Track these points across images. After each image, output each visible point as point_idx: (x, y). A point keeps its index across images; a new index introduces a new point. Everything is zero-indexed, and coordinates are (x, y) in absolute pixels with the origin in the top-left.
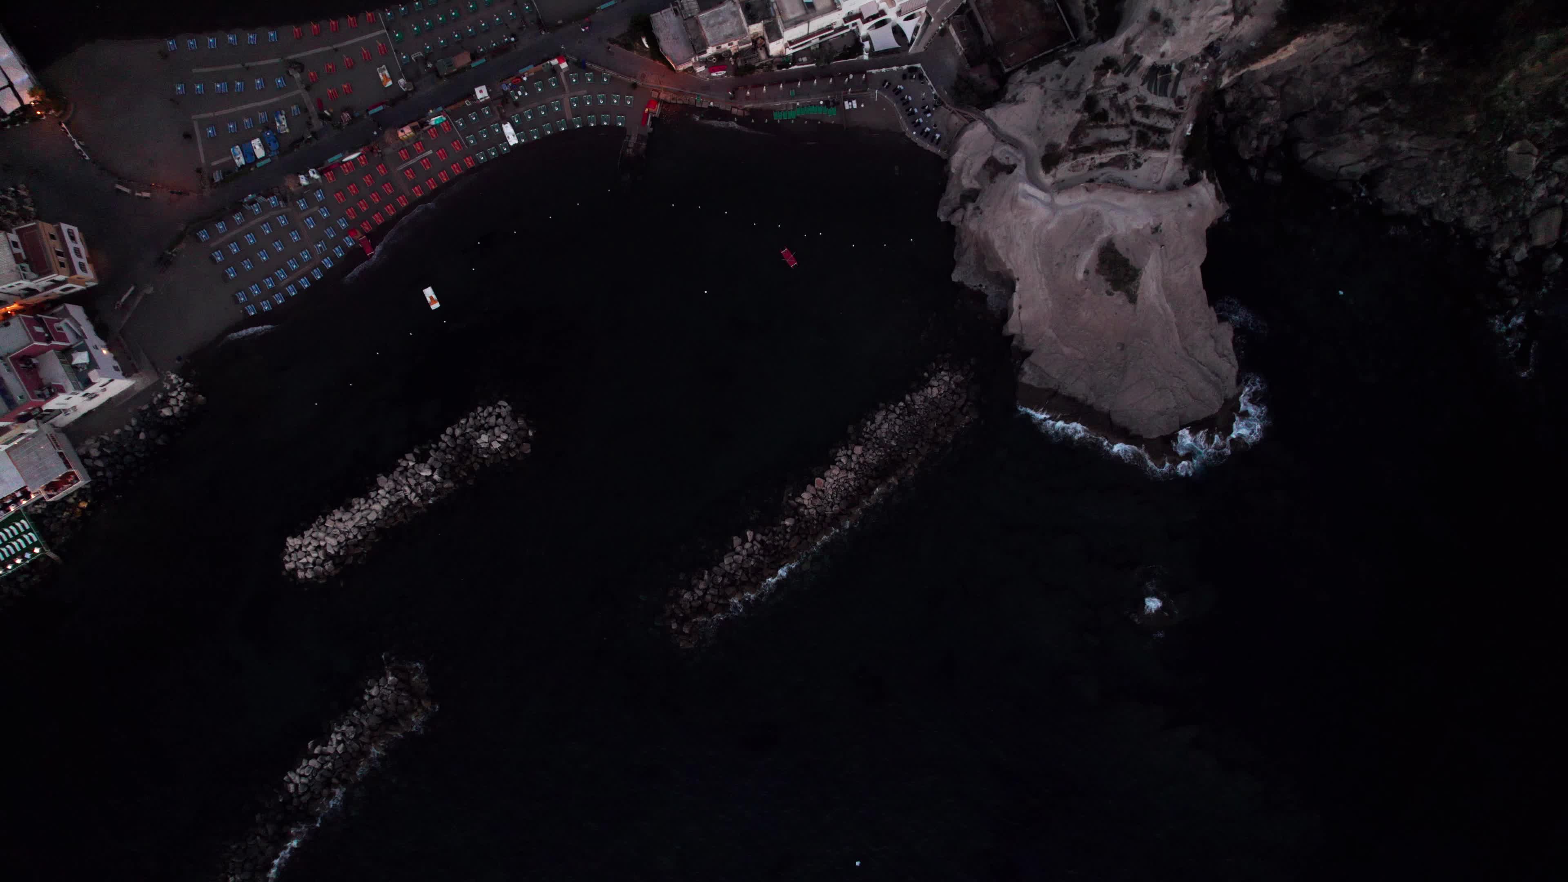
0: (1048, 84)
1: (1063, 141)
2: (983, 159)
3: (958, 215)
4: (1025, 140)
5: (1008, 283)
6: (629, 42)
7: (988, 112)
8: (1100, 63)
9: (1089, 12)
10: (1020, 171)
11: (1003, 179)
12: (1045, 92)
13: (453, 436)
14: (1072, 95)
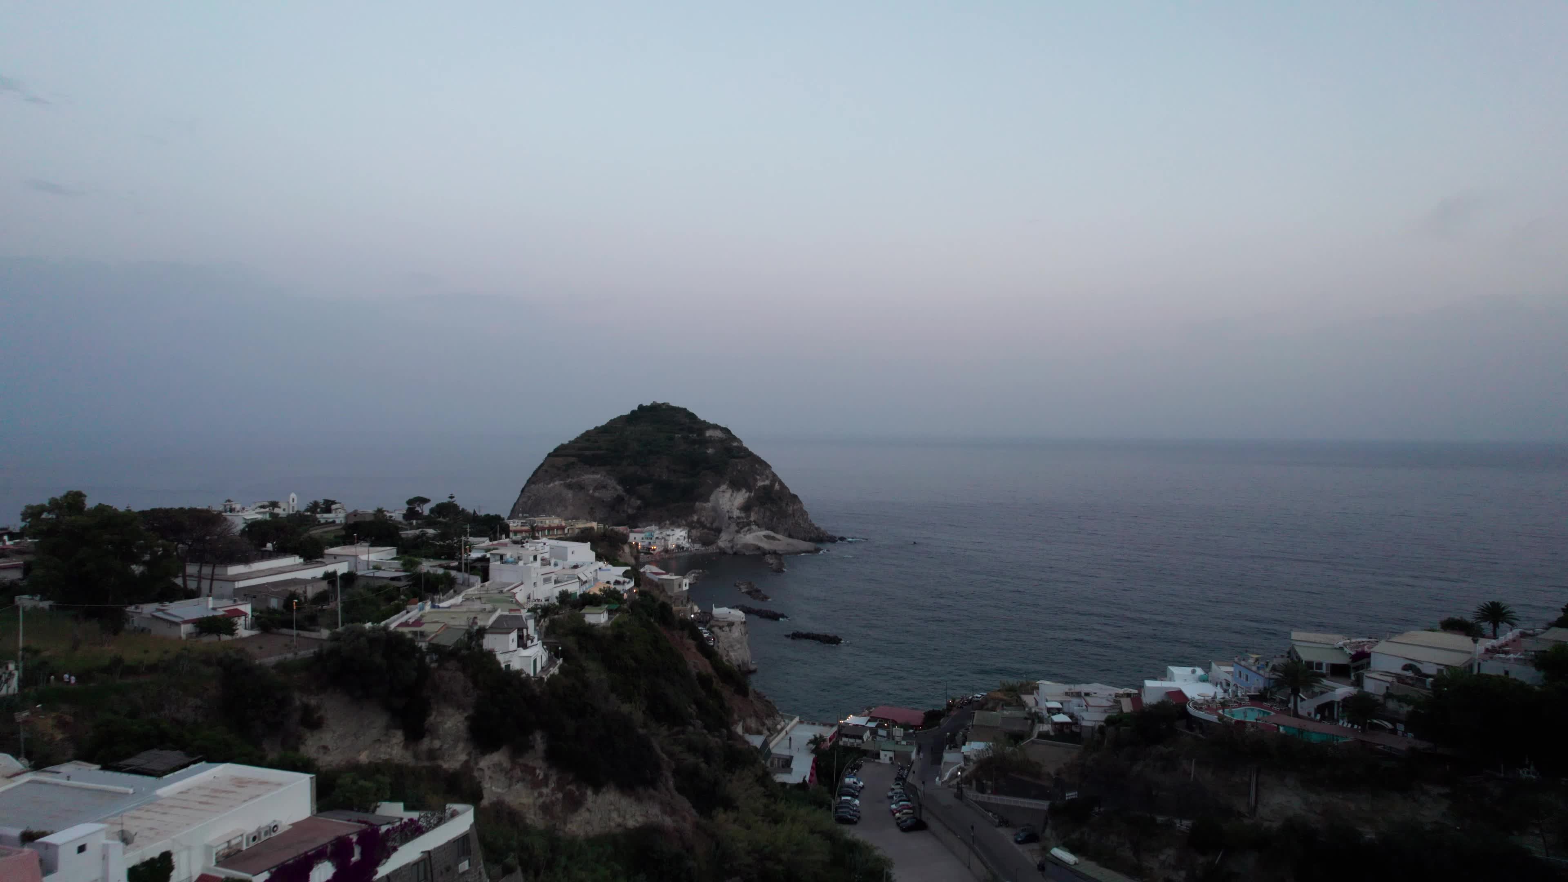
2: (728, 542)
3: (734, 549)
4: (730, 536)
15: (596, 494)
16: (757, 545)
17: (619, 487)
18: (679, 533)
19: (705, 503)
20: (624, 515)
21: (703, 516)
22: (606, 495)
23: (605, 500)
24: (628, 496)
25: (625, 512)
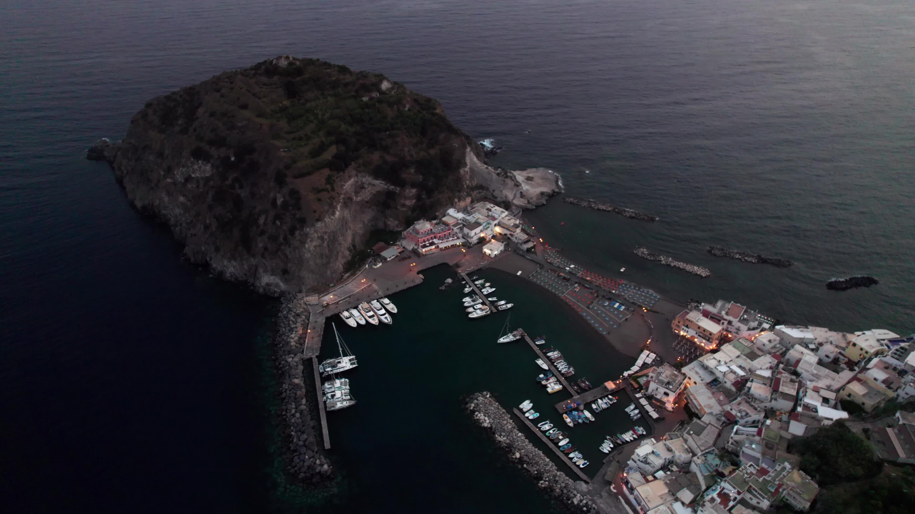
0: (502, 189)
1: (513, 183)
2: (521, 199)
3: (533, 203)
4: (514, 192)
5: (542, 194)
6: (535, 253)
7: (511, 202)
8: (496, 175)
9: (480, 193)
10: (521, 191)
11: (524, 194)
12: (504, 189)
13: (650, 258)
14: (504, 181)
16: (541, 192)
17: (377, 182)
18: (496, 210)
19: (466, 167)
20: (404, 209)
21: (467, 180)
22: (366, 195)
23: (366, 200)
24: (398, 188)
25: (403, 205)
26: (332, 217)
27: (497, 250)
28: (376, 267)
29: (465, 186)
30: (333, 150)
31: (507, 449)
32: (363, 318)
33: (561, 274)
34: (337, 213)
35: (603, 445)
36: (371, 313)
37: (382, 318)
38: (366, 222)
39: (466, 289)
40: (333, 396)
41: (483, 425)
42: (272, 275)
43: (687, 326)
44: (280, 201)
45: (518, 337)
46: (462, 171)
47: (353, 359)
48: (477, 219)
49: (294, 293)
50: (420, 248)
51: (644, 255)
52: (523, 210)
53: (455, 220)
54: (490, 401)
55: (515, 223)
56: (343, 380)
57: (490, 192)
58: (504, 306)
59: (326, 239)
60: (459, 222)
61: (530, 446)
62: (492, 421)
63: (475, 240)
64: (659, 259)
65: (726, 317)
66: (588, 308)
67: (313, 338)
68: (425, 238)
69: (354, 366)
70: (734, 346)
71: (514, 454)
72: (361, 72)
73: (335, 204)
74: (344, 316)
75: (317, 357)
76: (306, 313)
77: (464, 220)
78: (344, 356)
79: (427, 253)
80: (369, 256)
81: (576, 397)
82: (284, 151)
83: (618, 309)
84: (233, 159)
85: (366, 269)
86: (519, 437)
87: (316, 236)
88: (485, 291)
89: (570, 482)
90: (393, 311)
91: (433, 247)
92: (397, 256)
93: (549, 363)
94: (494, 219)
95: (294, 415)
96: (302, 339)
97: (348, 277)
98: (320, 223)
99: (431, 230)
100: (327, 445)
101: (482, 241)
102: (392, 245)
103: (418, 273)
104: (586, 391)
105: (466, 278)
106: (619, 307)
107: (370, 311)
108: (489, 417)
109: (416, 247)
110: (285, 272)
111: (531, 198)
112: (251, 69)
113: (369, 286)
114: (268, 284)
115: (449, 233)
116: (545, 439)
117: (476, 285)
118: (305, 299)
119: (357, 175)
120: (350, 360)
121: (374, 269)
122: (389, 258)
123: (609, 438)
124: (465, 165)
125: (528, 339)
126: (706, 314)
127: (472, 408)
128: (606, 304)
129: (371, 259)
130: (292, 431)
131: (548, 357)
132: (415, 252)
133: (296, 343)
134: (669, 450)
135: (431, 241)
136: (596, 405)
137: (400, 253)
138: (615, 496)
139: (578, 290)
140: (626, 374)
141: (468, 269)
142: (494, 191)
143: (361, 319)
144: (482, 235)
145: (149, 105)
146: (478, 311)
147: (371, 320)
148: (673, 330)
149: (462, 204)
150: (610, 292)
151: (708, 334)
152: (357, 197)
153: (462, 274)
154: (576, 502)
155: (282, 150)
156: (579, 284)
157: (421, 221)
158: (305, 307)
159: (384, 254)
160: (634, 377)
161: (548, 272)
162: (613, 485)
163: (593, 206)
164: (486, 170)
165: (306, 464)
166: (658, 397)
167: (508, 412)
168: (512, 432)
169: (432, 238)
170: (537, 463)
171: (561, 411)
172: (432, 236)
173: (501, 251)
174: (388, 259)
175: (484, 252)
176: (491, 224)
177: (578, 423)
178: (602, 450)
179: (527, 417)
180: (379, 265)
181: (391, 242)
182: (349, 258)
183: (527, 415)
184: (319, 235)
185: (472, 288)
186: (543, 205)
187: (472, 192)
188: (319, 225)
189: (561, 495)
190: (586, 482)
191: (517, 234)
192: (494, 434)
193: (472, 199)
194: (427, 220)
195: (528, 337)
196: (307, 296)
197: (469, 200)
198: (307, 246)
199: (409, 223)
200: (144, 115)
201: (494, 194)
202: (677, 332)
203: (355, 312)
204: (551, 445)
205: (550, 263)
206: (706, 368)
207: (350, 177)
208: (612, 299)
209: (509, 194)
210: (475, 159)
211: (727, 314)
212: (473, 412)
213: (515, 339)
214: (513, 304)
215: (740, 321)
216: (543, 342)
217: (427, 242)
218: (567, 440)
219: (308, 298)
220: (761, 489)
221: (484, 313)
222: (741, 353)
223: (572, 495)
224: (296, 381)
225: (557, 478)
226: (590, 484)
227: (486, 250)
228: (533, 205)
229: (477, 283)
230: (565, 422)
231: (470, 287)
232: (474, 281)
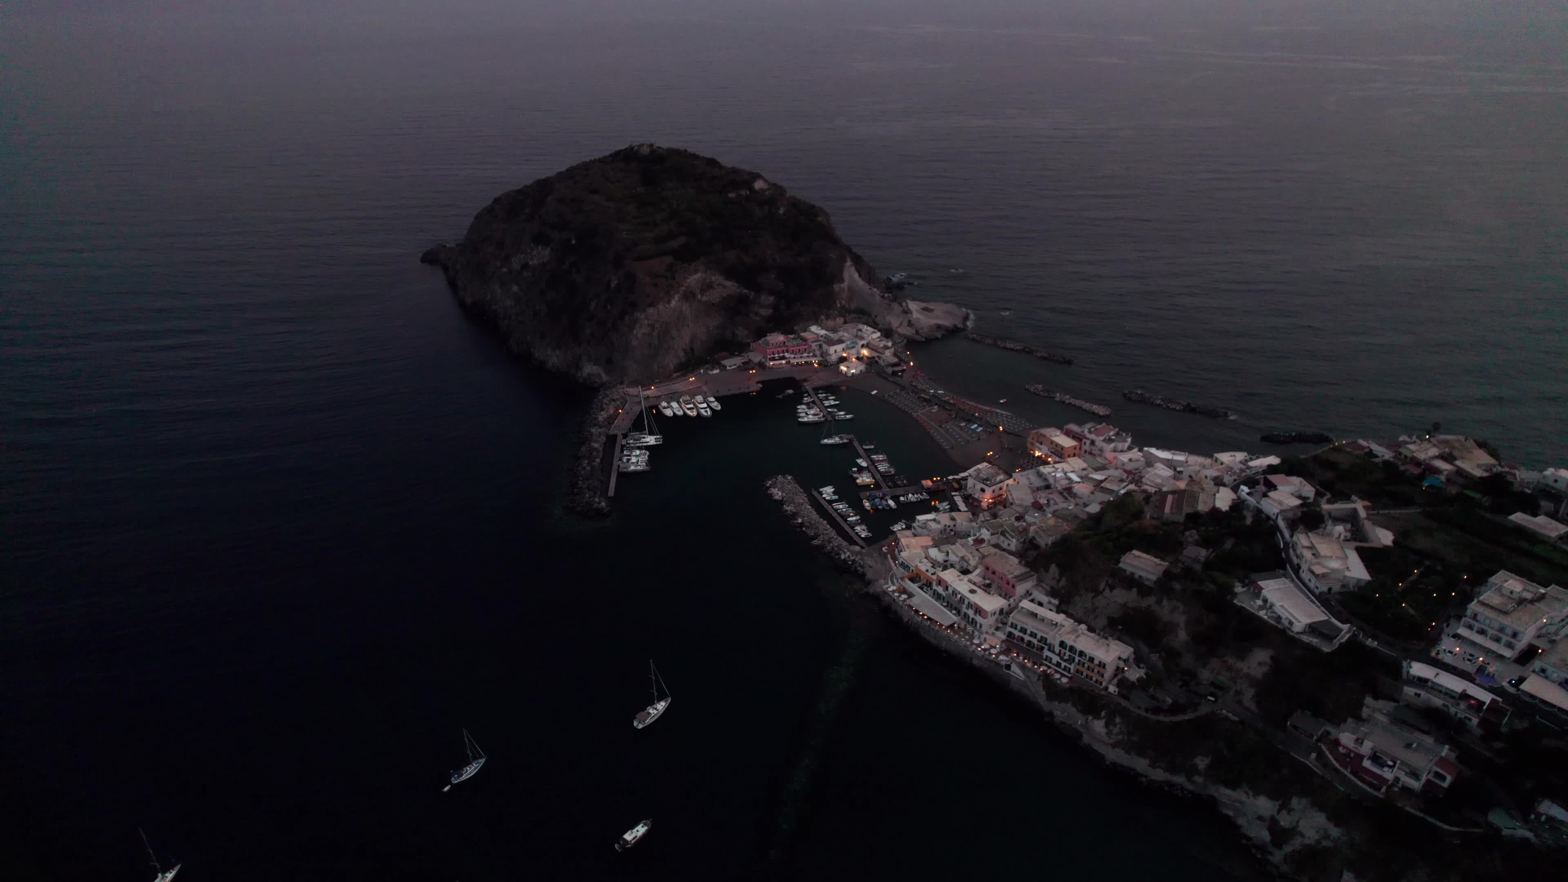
0: (884, 314)
1: (901, 309)
2: (909, 328)
3: (923, 335)
4: (902, 320)
5: (939, 327)
6: (901, 377)
7: (894, 329)
8: (882, 299)
9: (859, 318)
10: (911, 319)
11: (913, 323)
12: (887, 314)
13: (1044, 394)
14: (890, 305)
15: (705, 299)
16: (938, 324)
17: (728, 283)
18: (867, 330)
19: (842, 283)
20: (758, 318)
21: (843, 299)
22: (714, 296)
23: (714, 302)
24: (753, 293)
25: (757, 314)
26: (667, 305)
27: (856, 368)
28: (711, 373)
29: (839, 305)
30: (682, 240)
31: (791, 517)
32: (681, 410)
33: (923, 396)
34: (673, 303)
35: (895, 526)
36: (691, 406)
37: (703, 411)
38: (711, 329)
39: (806, 399)
40: (628, 460)
41: (774, 498)
42: (594, 365)
43: (1041, 444)
44: (613, 285)
45: (845, 441)
46: (836, 287)
47: (659, 438)
48: (841, 337)
49: (615, 383)
50: (768, 361)
51: (1036, 391)
52: (908, 341)
53: (815, 336)
54: (790, 482)
55: (885, 344)
56: (644, 451)
57: (872, 318)
58: (842, 416)
59: (657, 328)
60: (820, 339)
61: (815, 516)
62: (785, 495)
63: (834, 358)
64: (1054, 396)
65: (1088, 436)
66: (940, 426)
67: (623, 420)
68: (775, 350)
69: (658, 443)
70: (1084, 461)
71: (797, 520)
72: (734, 168)
73: (672, 293)
74: (662, 406)
75: (622, 434)
76: (621, 400)
77: (826, 337)
78: (650, 435)
79: (773, 367)
80: (707, 362)
81: (885, 490)
82: (627, 234)
83: (973, 430)
84: (573, 242)
85: (700, 373)
86: (808, 509)
87: (647, 323)
88: (827, 403)
89: (845, 543)
90: (716, 409)
91: (784, 362)
92: (739, 367)
93: (870, 463)
94: (862, 338)
95: (584, 468)
96: (610, 420)
97: (678, 377)
98: (652, 308)
99: (784, 343)
100: (611, 493)
101: (842, 360)
102: (737, 356)
103: (758, 383)
104: (901, 487)
105: (811, 391)
106: (977, 428)
107: (690, 404)
108: (783, 492)
109: (763, 360)
110: (609, 361)
111: (922, 329)
112: (610, 156)
113: (698, 387)
114: (589, 374)
115: (805, 349)
116: (834, 515)
117: (818, 398)
118: (625, 390)
119: (706, 272)
120: (656, 439)
121: (709, 374)
122: (730, 366)
123: (904, 522)
124: (842, 280)
125: (856, 444)
126: (1068, 433)
127: (768, 485)
128: (961, 425)
129: (708, 366)
130: (580, 480)
131: (871, 460)
132: (761, 366)
133: (605, 420)
134: (953, 519)
135: (781, 355)
136: (905, 497)
137: (743, 363)
138: (885, 555)
139: (935, 411)
140: (951, 477)
141: (815, 384)
142: (876, 317)
143: (679, 411)
144: (845, 355)
145: (497, 200)
146: (810, 416)
147: (688, 412)
148: (1029, 450)
149: (830, 323)
150: (973, 415)
151: (1059, 449)
152: (702, 296)
153: (807, 387)
154: (843, 557)
155: (625, 233)
156: (939, 406)
157: (775, 334)
158: (623, 395)
159: (724, 362)
160: (958, 481)
161: (909, 393)
162: (886, 547)
163: (999, 343)
164: (870, 291)
165: (585, 500)
166: (976, 496)
167: (805, 492)
168: (802, 505)
169: (783, 352)
170: (817, 528)
171: (862, 498)
172: (784, 349)
173: (861, 371)
174: (728, 368)
175: (840, 371)
176: (857, 344)
177: (877, 508)
178: (892, 529)
179: (824, 498)
180: (716, 371)
181: (737, 353)
182: (684, 360)
183: (824, 496)
184: (650, 322)
185: (812, 399)
186: (937, 338)
187: (848, 315)
188: (651, 310)
189: (831, 552)
190: (862, 547)
191: (886, 356)
192: (783, 505)
193: (845, 320)
194: (782, 334)
195: (857, 443)
196: (628, 387)
197: (840, 320)
198: (635, 332)
199: (760, 334)
200: (489, 210)
201: (876, 320)
202: (1032, 452)
203: (674, 405)
204: (839, 519)
205: (915, 386)
206: (1040, 475)
207: (696, 271)
208: (970, 421)
209: (894, 322)
210: (856, 276)
211: (1090, 432)
212: (768, 488)
213: (841, 442)
214: (853, 416)
215: (1104, 440)
216: (873, 447)
217: (776, 355)
218: (858, 517)
219: (628, 389)
220: (1013, 531)
221: (816, 419)
222: (1089, 466)
223: (841, 552)
224: (595, 445)
225: (832, 540)
226: (866, 549)
227: (843, 368)
228: (922, 336)
229: (820, 395)
230: (863, 506)
231: (811, 398)
232: (817, 394)
